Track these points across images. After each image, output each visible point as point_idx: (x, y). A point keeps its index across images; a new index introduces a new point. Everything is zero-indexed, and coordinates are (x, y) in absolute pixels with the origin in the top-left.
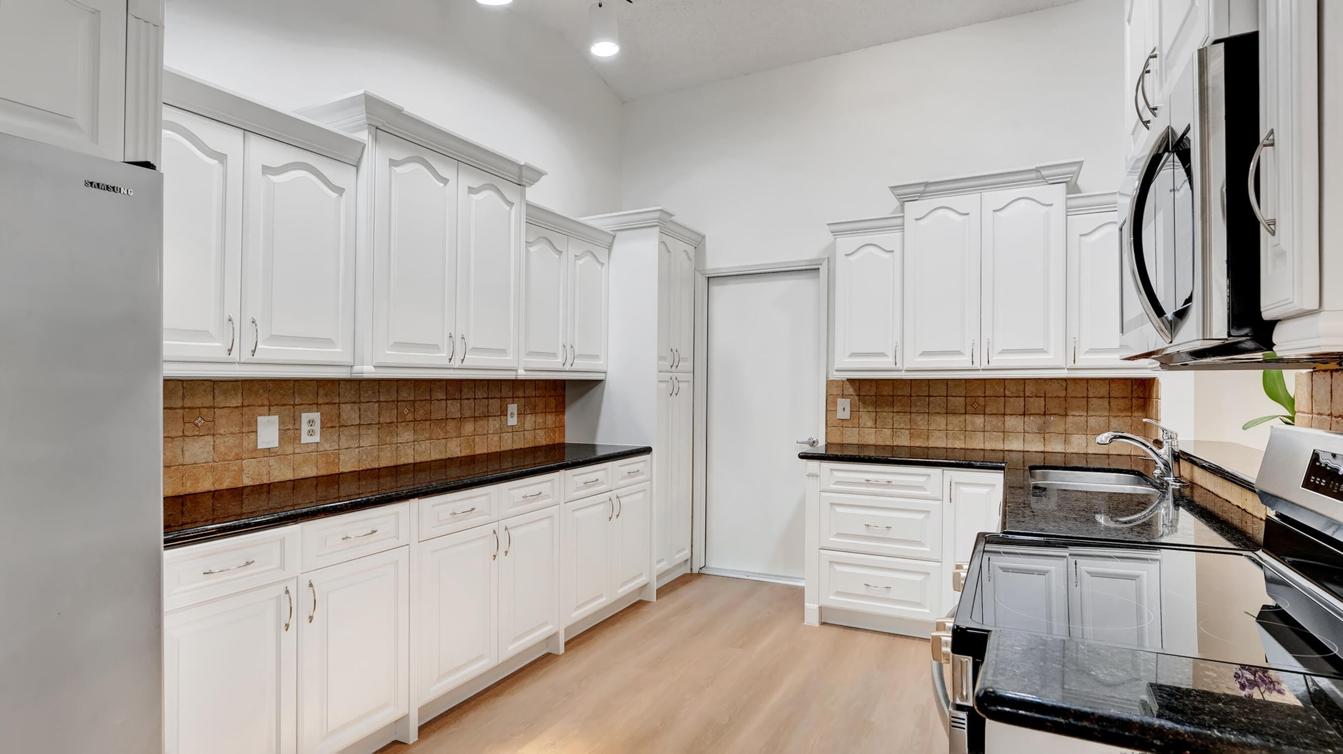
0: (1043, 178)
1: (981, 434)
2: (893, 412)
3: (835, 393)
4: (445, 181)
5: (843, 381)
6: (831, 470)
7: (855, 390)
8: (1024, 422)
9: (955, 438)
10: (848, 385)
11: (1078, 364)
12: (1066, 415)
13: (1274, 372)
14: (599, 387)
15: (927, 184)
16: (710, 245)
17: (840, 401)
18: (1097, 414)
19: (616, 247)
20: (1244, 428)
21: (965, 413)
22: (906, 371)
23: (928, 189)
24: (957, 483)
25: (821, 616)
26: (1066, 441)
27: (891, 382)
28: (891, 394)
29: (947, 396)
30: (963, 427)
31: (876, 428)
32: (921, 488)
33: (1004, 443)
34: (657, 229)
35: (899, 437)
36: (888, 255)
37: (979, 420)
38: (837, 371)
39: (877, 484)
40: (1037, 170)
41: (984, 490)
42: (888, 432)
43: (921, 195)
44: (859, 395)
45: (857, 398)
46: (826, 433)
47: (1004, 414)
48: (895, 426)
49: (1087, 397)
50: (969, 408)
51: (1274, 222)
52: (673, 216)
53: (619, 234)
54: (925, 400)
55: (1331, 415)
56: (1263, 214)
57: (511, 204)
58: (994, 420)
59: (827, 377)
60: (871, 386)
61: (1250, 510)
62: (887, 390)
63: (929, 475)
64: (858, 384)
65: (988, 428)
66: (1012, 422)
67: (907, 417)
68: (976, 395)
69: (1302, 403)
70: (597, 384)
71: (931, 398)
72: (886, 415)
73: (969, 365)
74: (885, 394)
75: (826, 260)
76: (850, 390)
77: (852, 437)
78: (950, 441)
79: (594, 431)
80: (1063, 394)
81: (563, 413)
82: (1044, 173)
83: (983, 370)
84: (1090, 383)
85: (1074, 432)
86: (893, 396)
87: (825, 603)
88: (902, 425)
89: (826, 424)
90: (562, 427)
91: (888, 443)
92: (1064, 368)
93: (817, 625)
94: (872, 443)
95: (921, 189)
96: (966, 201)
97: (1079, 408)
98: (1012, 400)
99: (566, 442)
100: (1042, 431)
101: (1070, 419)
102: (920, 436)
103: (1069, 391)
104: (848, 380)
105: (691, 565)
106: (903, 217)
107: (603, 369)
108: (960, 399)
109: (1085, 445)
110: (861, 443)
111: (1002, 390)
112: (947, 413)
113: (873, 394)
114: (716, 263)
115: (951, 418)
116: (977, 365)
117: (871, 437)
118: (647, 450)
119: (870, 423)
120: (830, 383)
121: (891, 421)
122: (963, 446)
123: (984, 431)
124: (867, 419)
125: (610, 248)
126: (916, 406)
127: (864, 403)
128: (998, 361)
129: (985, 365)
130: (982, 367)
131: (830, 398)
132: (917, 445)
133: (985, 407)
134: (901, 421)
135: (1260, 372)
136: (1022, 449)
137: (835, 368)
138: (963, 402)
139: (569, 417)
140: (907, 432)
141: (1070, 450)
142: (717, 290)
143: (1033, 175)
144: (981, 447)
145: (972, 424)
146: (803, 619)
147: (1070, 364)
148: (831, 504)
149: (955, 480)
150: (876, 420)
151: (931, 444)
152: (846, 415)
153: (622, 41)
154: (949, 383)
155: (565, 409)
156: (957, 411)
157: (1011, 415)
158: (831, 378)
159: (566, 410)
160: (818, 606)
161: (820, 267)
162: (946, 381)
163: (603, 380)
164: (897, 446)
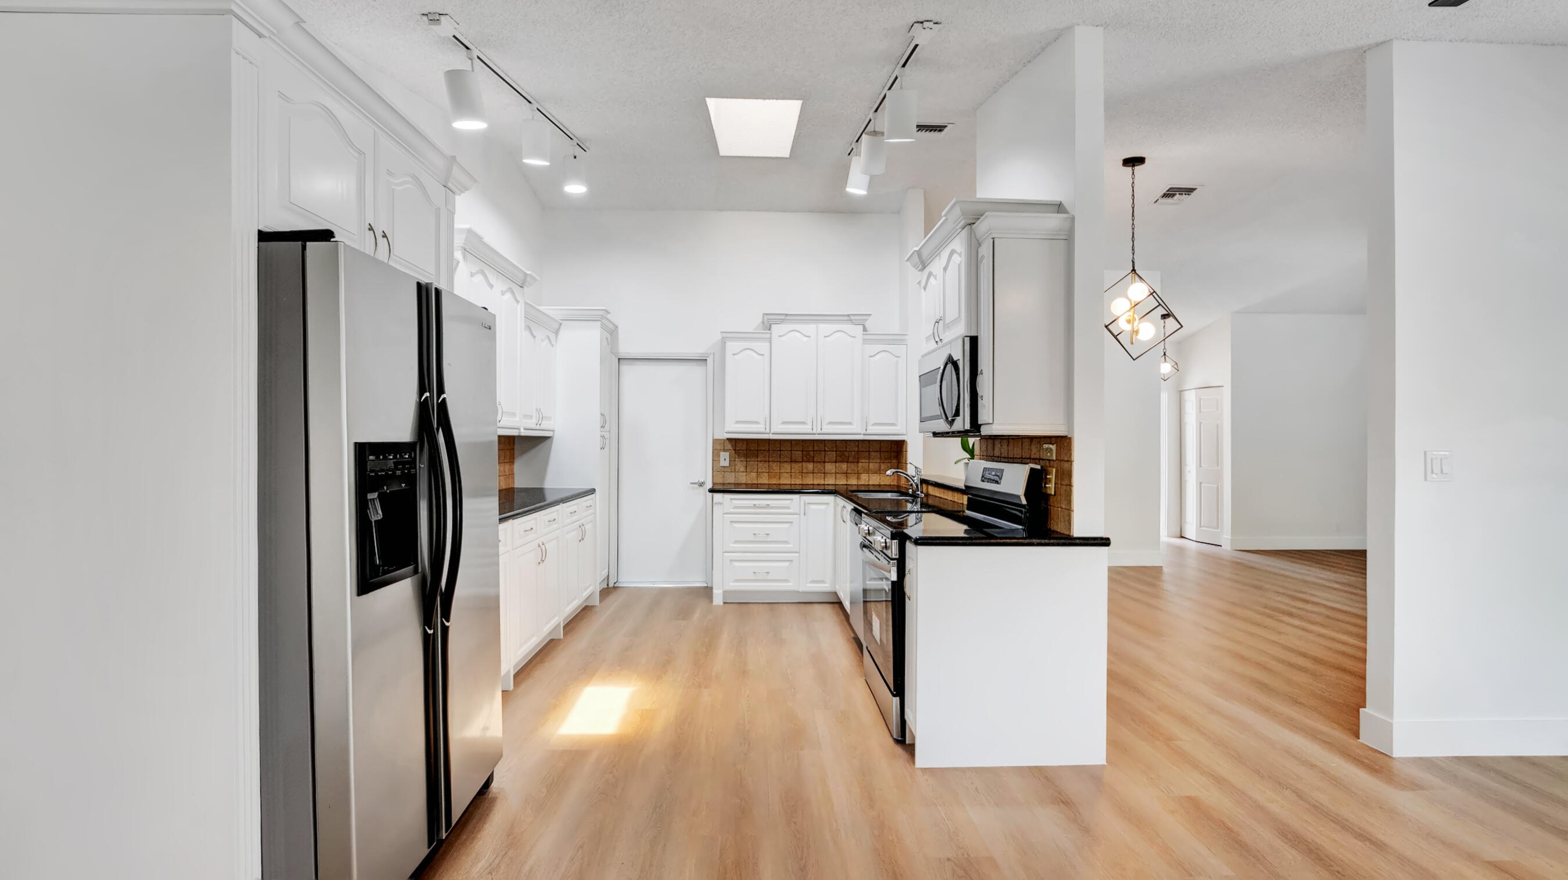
0: (851, 320)
1: (812, 475)
2: (758, 461)
3: (719, 448)
4: (491, 286)
5: (724, 440)
6: (731, 499)
7: (732, 446)
8: (836, 467)
9: (796, 477)
10: (727, 443)
11: (868, 432)
12: (858, 462)
13: (965, 439)
14: (548, 442)
15: (786, 315)
16: (622, 335)
17: (722, 454)
18: (874, 461)
19: (561, 333)
20: (955, 463)
21: (802, 462)
22: (773, 434)
23: (788, 318)
24: (808, 503)
25: (724, 598)
26: (858, 478)
27: (756, 441)
28: (756, 449)
29: (791, 451)
30: (801, 470)
31: (746, 472)
32: (788, 508)
33: (824, 480)
34: (599, 323)
35: (761, 478)
36: (760, 357)
37: (810, 466)
38: (726, 433)
39: (760, 507)
40: (848, 315)
41: (823, 507)
42: (754, 475)
43: (782, 321)
44: (735, 450)
45: (733, 452)
46: (713, 476)
47: (824, 462)
48: (759, 470)
49: (869, 451)
50: (804, 458)
51: (982, 397)
52: (609, 313)
53: (564, 323)
54: (778, 453)
55: (987, 456)
56: (980, 394)
57: (518, 302)
58: (819, 466)
59: (713, 437)
60: (743, 444)
61: (956, 501)
62: (753, 447)
63: (792, 500)
64: (734, 442)
65: (816, 471)
66: (830, 467)
67: (766, 465)
68: (808, 450)
69: (977, 451)
70: (544, 441)
71: (782, 452)
72: (753, 463)
73: (810, 431)
74: (752, 449)
75: (712, 355)
76: (729, 446)
77: (731, 478)
78: (793, 480)
79: (542, 478)
80: (856, 449)
81: (513, 464)
82: (852, 318)
83: (818, 434)
84: (871, 442)
85: (862, 472)
86: (758, 450)
87: (727, 588)
88: (764, 470)
89: (713, 470)
90: (511, 475)
91: (755, 482)
92: (861, 434)
93: (722, 604)
94: (743, 482)
95: (783, 317)
96: (809, 328)
97: (865, 458)
98: (829, 453)
99: (515, 486)
100: (846, 474)
101: (860, 464)
102: (775, 477)
103: (860, 447)
104: (727, 439)
105: (608, 582)
106: (771, 333)
107: (551, 428)
108: (799, 452)
109: (868, 479)
110: (736, 482)
111: (823, 447)
112: (791, 462)
113: (745, 449)
114: (626, 348)
115: (794, 465)
116: (815, 431)
117: (743, 478)
118: (592, 491)
119: (742, 469)
120: (715, 441)
121: (756, 467)
122: (801, 483)
123: (813, 473)
124: (740, 466)
125: (557, 332)
126: (772, 457)
127: (739, 456)
128: (827, 429)
129: (819, 431)
130: (818, 432)
131: (715, 452)
132: (773, 483)
133: (813, 457)
134: (763, 467)
135: (960, 439)
136: (834, 483)
137: (726, 431)
138: (801, 455)
139: (518, 466)
140: (767, 474)
141: (860, 483)
142: (625, 368)
143: (846, 318)
144: (812, 482)
145: (807, 468)
146: (712, 601)
147: (864, 432)
148: (731, 522)
149: (807, 501)
150: (746, 466)
151: (782, 482)
152: (727, 464)
153: (589, 182)
154: (793, 442)
155: (514, 459)
156: (797, 460)
157: (829, 462)
158: (715, 438)
159: (515, 461)
160: (721, 591)
161: (708, 359)
162: (791, 441)
163: (549, 437)
164: (760, 484)
